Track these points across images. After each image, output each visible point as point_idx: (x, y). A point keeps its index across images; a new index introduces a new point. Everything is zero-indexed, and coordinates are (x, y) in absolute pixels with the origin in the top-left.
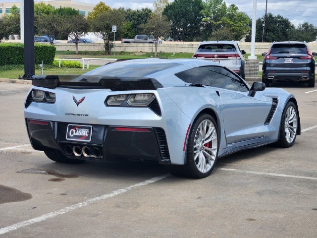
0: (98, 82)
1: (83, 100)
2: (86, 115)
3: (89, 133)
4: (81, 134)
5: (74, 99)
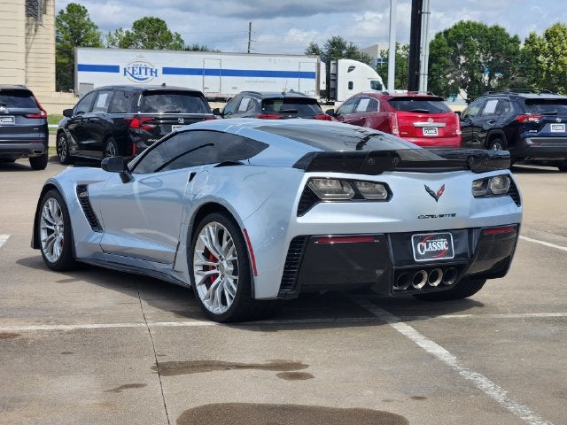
4: (436, 248)
5: (428, 190)
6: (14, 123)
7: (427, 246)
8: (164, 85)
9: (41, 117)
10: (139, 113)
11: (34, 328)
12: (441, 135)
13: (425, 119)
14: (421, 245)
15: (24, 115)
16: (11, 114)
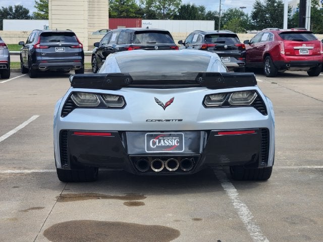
0: (194, 78)
1: (171, 101)
2: (179, 120)
3: (180, 142)
4: (167, 144)
5: (157, 101)
6: (64, 51)
7: (159, 142)
8: (148, 27)
9: (79, 48)
10: (132, 44)
11: (9, 171)
12: (311, 54)
13: (301, 45)
14: (153, 141)
15: (70, 46)
16: (63, 46)
